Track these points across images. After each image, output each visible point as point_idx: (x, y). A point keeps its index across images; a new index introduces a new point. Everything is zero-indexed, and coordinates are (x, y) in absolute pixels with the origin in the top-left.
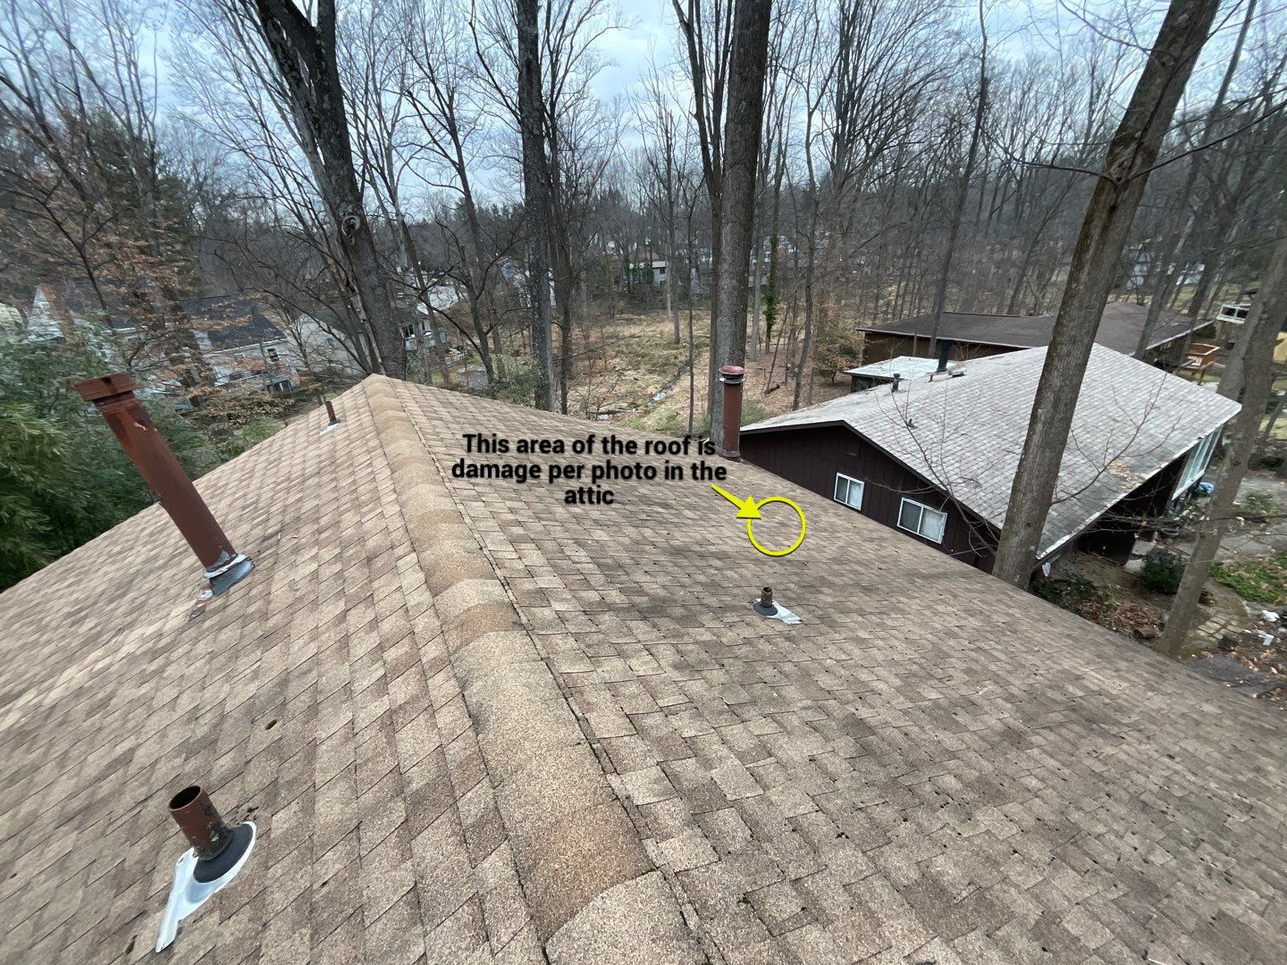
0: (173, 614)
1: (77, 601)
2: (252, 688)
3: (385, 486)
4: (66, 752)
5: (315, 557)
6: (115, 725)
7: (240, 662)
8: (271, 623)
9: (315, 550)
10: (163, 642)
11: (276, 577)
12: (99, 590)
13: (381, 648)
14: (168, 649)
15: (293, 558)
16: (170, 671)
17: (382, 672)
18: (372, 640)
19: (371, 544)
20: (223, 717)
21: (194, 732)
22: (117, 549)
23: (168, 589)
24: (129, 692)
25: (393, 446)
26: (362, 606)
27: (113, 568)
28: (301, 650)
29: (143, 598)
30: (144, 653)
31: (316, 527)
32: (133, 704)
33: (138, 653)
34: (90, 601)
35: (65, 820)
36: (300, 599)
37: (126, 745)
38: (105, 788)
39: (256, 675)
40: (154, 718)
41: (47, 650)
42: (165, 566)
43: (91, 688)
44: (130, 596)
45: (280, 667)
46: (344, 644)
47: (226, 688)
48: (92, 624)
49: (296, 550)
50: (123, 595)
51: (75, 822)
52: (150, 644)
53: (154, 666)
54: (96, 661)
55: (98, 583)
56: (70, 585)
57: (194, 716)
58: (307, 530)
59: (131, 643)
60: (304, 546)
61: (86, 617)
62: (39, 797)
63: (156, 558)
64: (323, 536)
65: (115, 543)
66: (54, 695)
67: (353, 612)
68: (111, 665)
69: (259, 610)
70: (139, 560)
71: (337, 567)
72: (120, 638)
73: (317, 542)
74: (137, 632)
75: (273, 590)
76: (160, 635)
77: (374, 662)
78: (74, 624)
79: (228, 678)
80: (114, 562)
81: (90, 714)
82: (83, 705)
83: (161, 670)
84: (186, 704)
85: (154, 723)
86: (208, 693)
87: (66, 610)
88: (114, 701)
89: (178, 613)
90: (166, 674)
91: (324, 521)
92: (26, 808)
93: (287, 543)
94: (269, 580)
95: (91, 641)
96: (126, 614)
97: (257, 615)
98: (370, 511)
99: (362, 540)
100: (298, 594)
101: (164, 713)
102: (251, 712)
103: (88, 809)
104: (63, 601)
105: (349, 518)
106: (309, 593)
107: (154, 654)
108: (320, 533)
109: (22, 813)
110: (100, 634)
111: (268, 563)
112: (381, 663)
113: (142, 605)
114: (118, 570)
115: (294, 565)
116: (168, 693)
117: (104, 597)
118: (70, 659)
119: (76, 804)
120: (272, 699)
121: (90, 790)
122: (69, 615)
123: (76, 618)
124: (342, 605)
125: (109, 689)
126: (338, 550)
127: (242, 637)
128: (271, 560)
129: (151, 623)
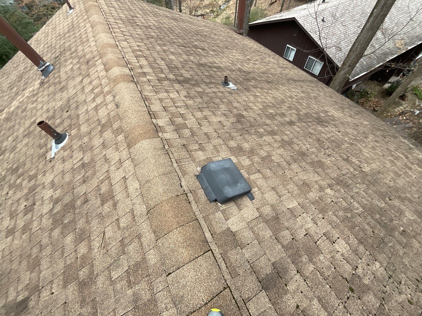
0: (36, 84)
1: (10, 83)
2: (61, 103)
3: (90, 35)
4: (20, 122)
5: (71, 63)
6: (29, 114)
7: (57, 96)
8: (62, 84)
9: (71, 60)
10: (35, 92)
11: (61, 70)
12: (14, 79)
13: (93, 89)
14: (37, 94)
15: (65, 63)
16: (39, 100)
17: (93, 96)
18: (91, 87)
19: (87, 57)
20: (55, 110)
21: (49, 114)
22: (15, 65)
23: (32, 77)
24: (30, 106)
25: (92, 18)
26: (87, 77)
27: (16, 72)
28: (72, 92)
29: (27, 80)
30: (31, 96)
31: (70, 52)
32: (32, 109)
33: (30, 95)
34: (13, 83)
35: (24, 136)
36: (69, 77)
37: (34, 119)
38: (31, 129)
39: (61, 100)
40: (38, 112)
41: (7, 97)
42: (30, 70)
43: (20, 106)
44: (23, 80)
45: (67, 97)
46: (83, 88)
47: (54, 103)
48: (15, 89)
49: (66, 61)
50: (21, 80)
51: (27, 137)
52: (32, 93)
53: (34, 99)
54: (20, 99)
55: (13, 77)
56: (6, 78)
57: (48, 111)
58: (68, 54)
59: (27, 93)
60: (68, 59)
61: (13, 88)
62: (17, 132)
63: (27, 67)
64: (73, 55)
65: (14, 64)
66: (12, 109)
67: (84, 79)
68: (24, 99)
69: (58, 81)
70: (23, 68)
71: (78, 66)
72: (24, 92)
73: (71, 58)
74: (28, 90)
75: (61, 75)
76: (34, 91)
77: (91, 93)
78: (11, 90)
79: (54, 100)
80: (16, 70)
81: (22, 112)
82: (20, 111)
83: (36, 100)
84: (45, 108)
85: (39, 113)
86: (50, 104)
87: (8, 86)
88: (27, 109)
89: (37, 83)
90: (38, 101)
91: (73, 50)
92: (15, 134)
93: (63, 59)
94: (59, 71)
95: (17, 94)
96: (24, 86)
97: (58, 83)
98: (86, 45)
99: (84, 56)
100: (68, 75)
101: (40, 110)
102: (62, 109)
103: (29, 134)
104: (6, 83)
105: (80, 48)
106: (71, 75)
107: (34, 96)
108: (72, 54)
109: (14, 136)
110: (18, 92)
111: (58, 66)
112: (93, 93)
113: (27, 83)
114: (18, 72)
115: (65, 66)
116: (40, 106)
117: (16, 81)
118: (13, 99)
119: (26, 133)
120: (66, 105)
121: (28, 130)
122: (9, 87)
123: (11, 88)
124: (81, 78)
125: (25, 105)
126: (78, 60)
127: (55, 89)
128: (59, 65)
129: (31, 87)
